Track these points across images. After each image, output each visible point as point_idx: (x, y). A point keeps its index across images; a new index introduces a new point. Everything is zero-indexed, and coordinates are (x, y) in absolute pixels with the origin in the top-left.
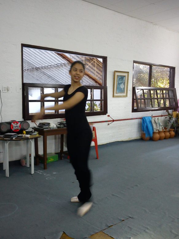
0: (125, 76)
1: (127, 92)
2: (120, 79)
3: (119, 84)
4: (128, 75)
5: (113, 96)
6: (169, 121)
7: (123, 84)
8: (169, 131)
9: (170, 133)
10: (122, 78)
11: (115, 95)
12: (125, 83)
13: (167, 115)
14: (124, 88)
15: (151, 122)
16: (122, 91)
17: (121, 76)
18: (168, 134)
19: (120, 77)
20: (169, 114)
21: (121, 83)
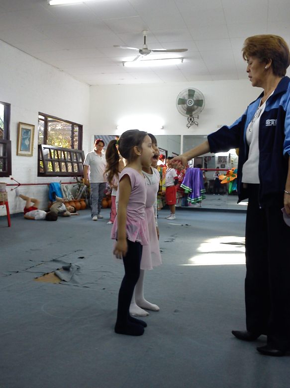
0: (30, 130)
1: (32, 150)
2: (25, 132)
3: (24, 139)
4: (34, 129)
5: (17, 154)
6: (79, 189)
7: (28, 139)
8: (80, 201)
9: (81, 204)
10: (27, 131)
11: (20, 152)
12: (30, 138)
13: (76, 183)
14: (29, 145)
15: (60, 189)
16: (27, 148)
17: (26, 129)
18: (78, 204)
19: (24, 131)
20: (78, 182)
21: (26, 138)
